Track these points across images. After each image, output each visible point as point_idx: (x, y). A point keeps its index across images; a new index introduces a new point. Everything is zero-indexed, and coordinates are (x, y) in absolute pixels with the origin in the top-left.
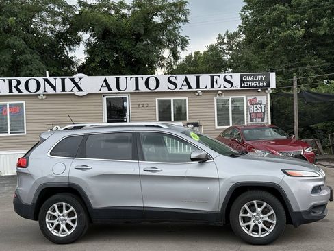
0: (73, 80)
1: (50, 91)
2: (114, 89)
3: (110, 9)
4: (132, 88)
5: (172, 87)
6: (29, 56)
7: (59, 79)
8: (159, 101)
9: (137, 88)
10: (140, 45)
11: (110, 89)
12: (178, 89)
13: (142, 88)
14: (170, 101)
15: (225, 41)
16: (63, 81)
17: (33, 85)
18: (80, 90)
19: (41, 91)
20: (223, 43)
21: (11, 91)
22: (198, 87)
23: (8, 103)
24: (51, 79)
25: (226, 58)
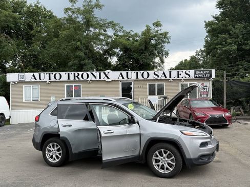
0: (105, 73)
1: (93, 79)
2: (126, 78)
3: (130, 37)
4: (134, 77)
5: (156, 77)
6: (87, 61)
7: (98, 73)
8: (149, 85)
9: (137, 78)
10: (143, 56)
11: (123, 78)
12: (159, 78)
13: (140, 77)
14: (155, 84)
15: (200, 54)
16: (100, 74)
17: (85, 76)
18: (108, 78)
19: (89, 79)
20: (199, 55)
21: (75, 79)
22: (170, 77)
23: (73, 85)
24: (94, 73)
25: (200, 62)
